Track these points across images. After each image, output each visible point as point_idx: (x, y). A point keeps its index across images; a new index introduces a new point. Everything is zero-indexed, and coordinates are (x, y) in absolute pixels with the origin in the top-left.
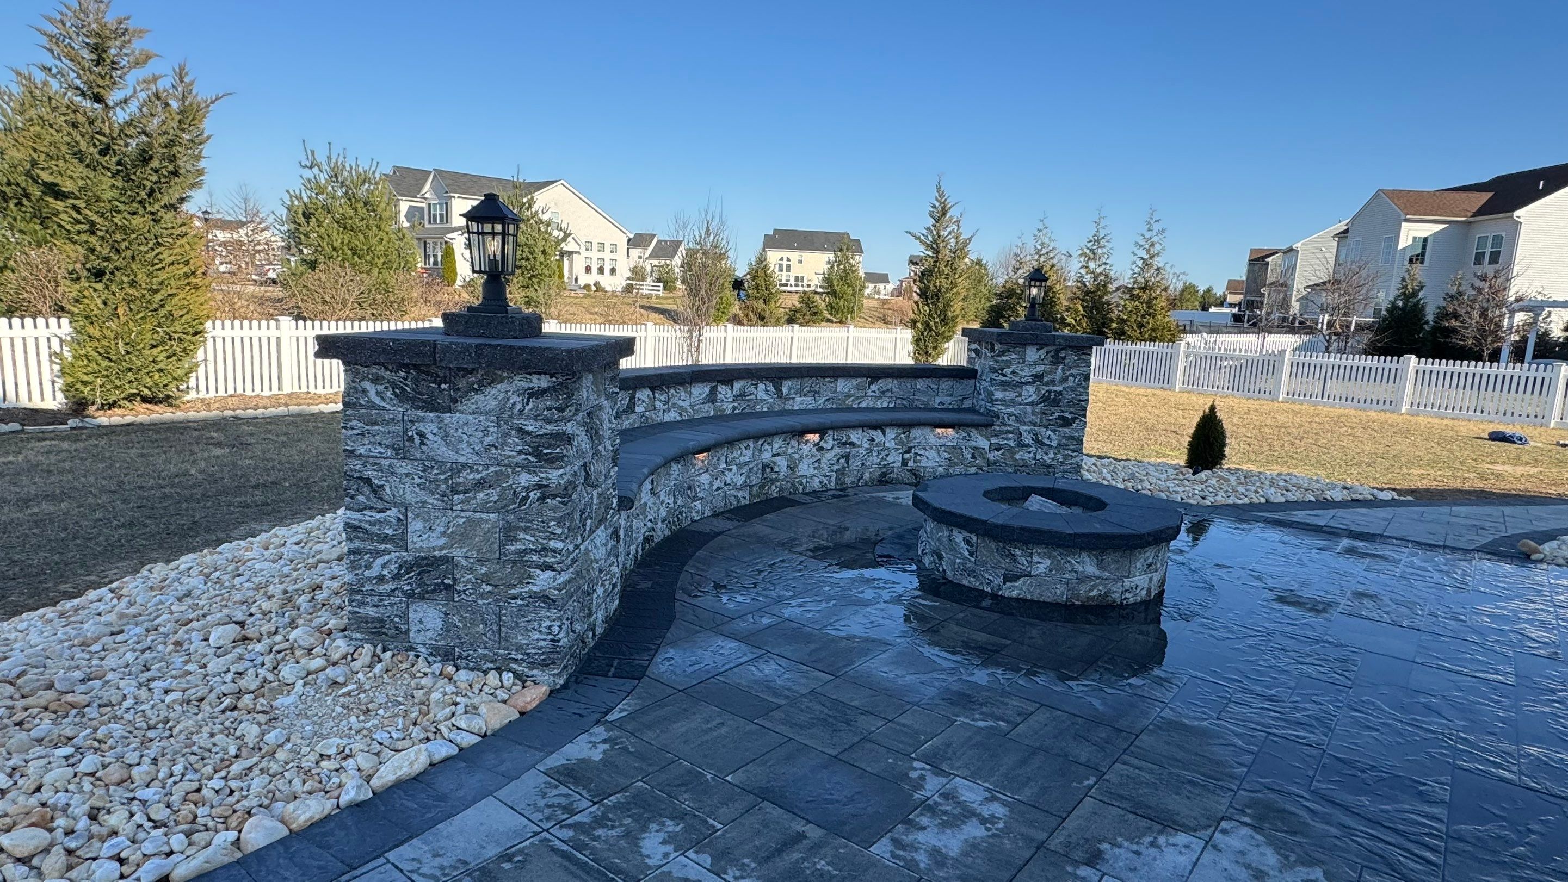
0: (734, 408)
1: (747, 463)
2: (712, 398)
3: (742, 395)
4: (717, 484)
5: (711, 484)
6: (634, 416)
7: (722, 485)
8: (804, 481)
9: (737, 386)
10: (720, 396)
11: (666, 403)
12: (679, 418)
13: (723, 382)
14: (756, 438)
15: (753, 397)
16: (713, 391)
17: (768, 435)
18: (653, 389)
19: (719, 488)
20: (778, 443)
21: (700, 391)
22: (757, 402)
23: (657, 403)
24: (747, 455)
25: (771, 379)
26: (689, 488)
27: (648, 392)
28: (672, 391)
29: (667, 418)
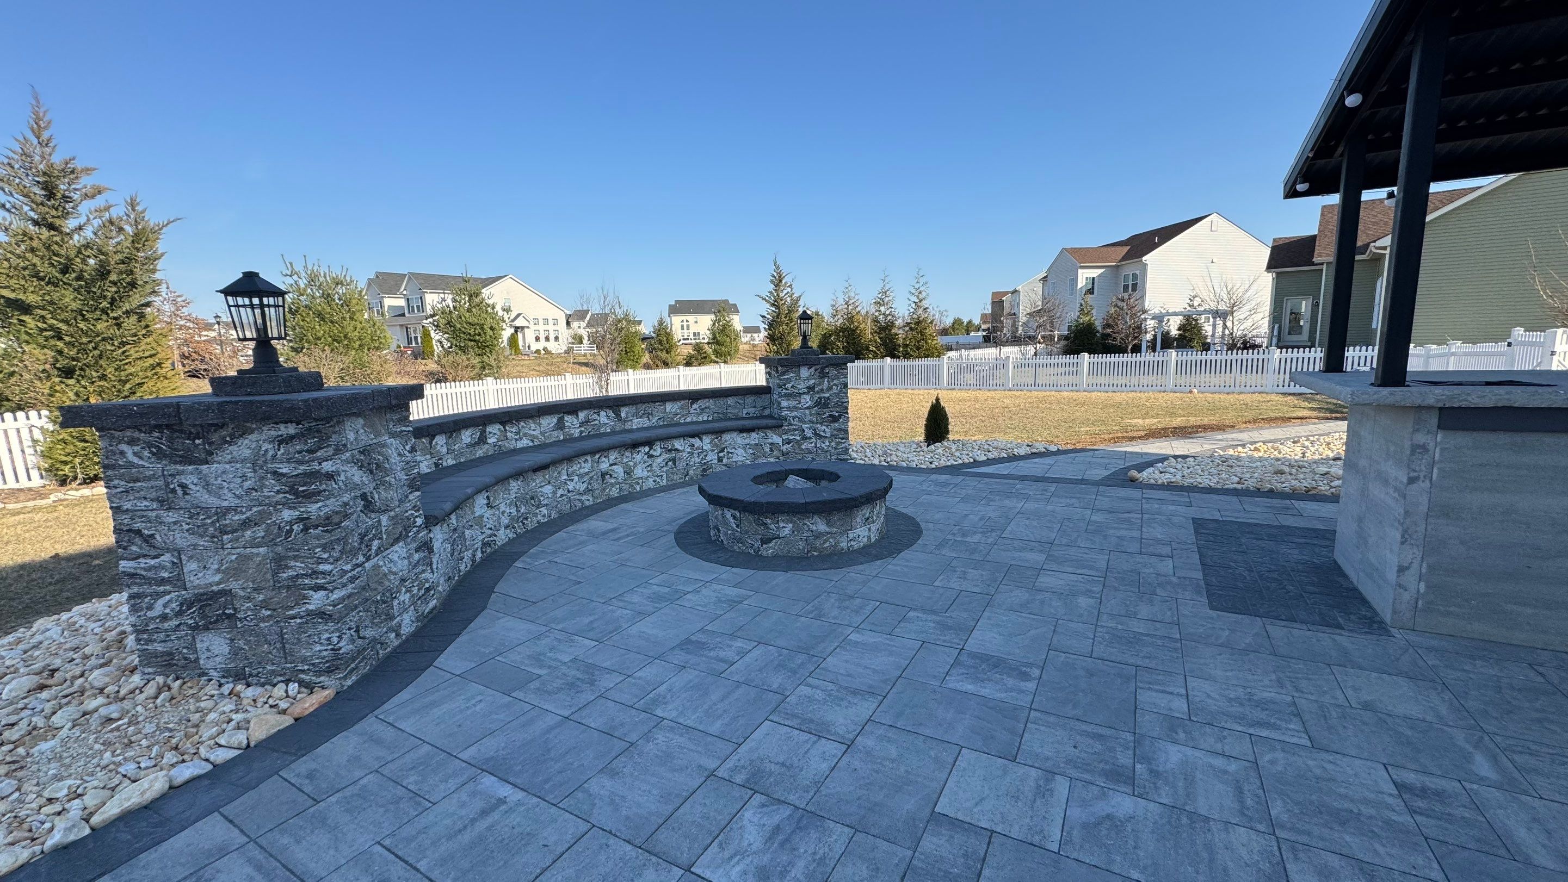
0: (581, 432)
1: (587, 474)
2: (560, 426)
3: (587, 422)
4: (560, 492)
5: (554, 493)
6: (486, 446)
7: (566, 492)
8: (640, 481)
9: (582, 415)
10: (567, 424)
11: (517, 433)
12: (531, 444)
13: (569, 413)
14: (593, 453)
15: (596, 422)
16: (561, 420)
17: (603, 450)
18: (503, 423)
19: (562, 495)
20: (613, 456)
21: (549, 422)
22: (601, 425)
23: (509, 434)
24: (587, 467)
25: (610, 407)
26: (532, 498)
27: (498, 426)
28: (522, 424)
29: (520, 445)
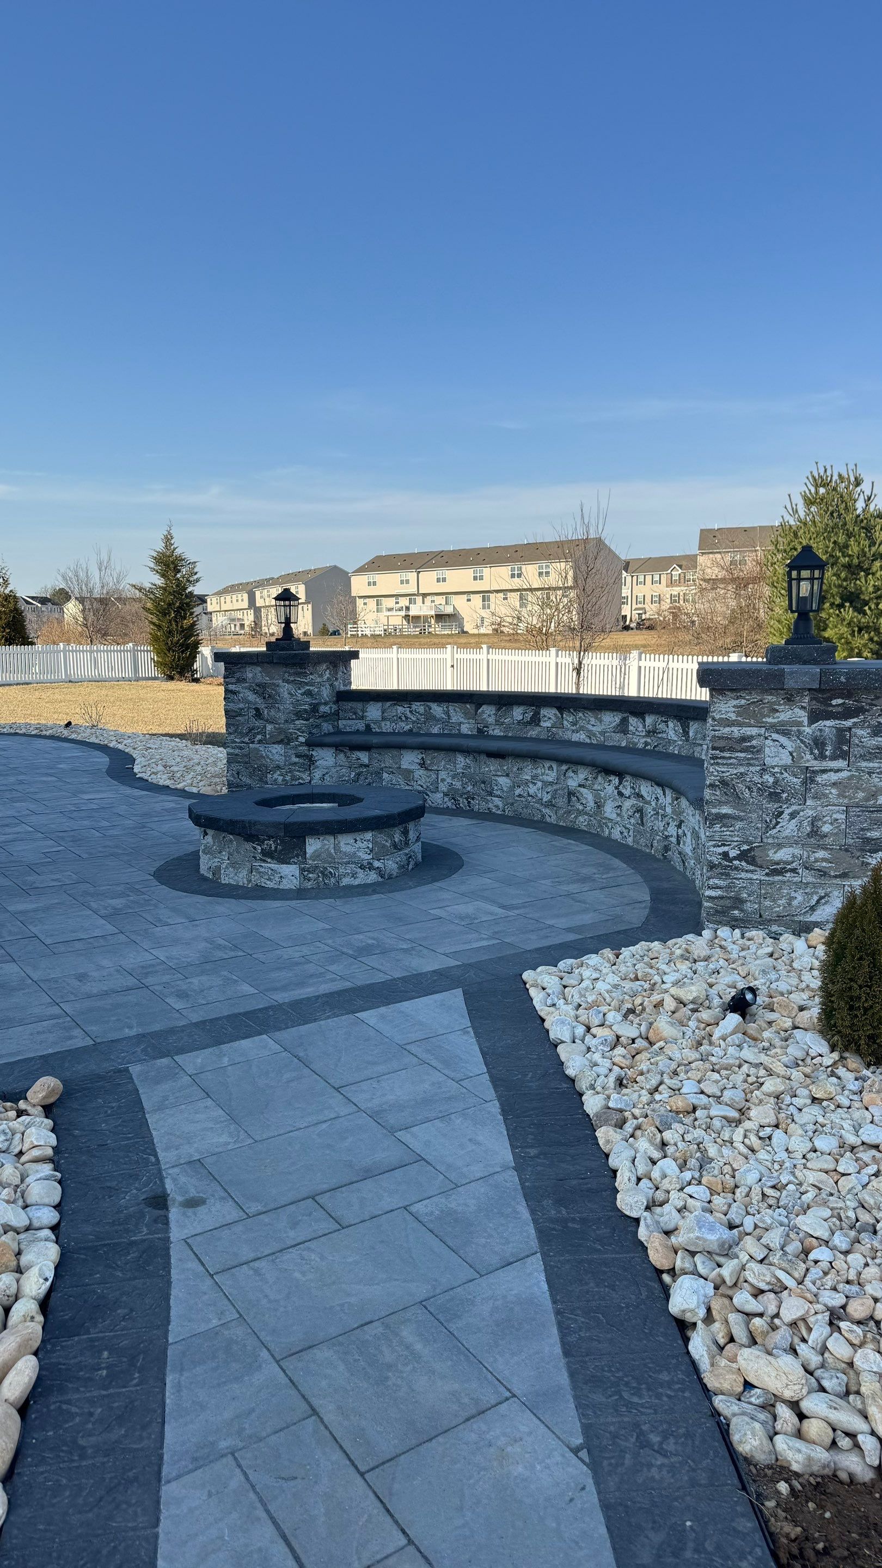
29: (575, 737)
